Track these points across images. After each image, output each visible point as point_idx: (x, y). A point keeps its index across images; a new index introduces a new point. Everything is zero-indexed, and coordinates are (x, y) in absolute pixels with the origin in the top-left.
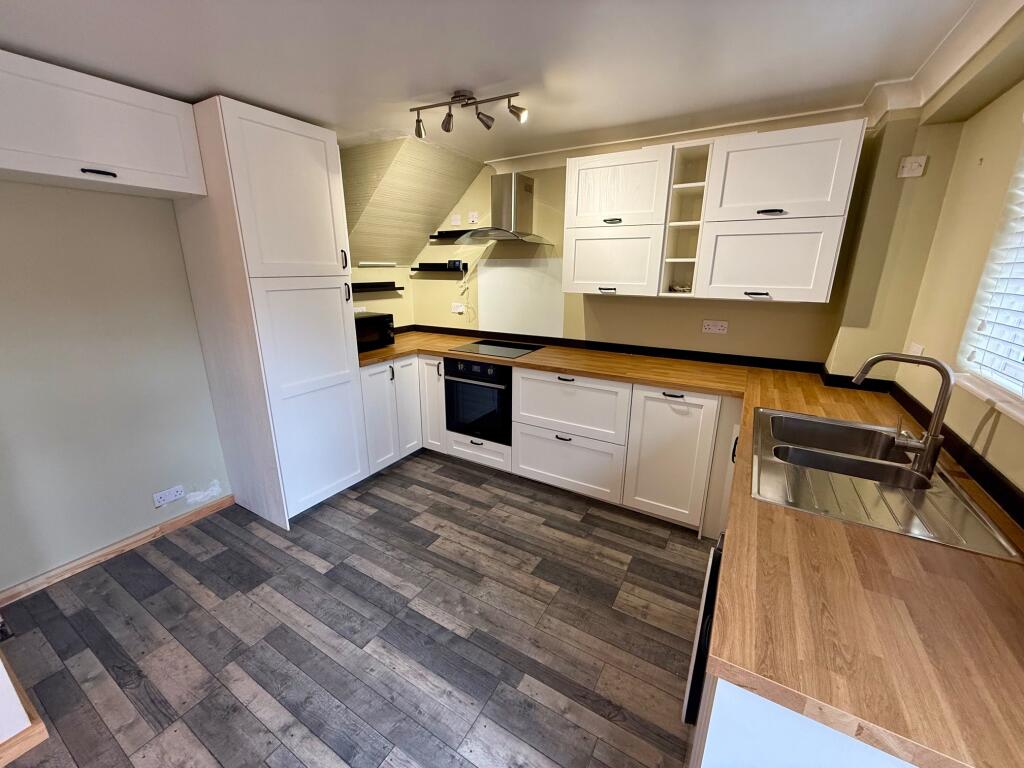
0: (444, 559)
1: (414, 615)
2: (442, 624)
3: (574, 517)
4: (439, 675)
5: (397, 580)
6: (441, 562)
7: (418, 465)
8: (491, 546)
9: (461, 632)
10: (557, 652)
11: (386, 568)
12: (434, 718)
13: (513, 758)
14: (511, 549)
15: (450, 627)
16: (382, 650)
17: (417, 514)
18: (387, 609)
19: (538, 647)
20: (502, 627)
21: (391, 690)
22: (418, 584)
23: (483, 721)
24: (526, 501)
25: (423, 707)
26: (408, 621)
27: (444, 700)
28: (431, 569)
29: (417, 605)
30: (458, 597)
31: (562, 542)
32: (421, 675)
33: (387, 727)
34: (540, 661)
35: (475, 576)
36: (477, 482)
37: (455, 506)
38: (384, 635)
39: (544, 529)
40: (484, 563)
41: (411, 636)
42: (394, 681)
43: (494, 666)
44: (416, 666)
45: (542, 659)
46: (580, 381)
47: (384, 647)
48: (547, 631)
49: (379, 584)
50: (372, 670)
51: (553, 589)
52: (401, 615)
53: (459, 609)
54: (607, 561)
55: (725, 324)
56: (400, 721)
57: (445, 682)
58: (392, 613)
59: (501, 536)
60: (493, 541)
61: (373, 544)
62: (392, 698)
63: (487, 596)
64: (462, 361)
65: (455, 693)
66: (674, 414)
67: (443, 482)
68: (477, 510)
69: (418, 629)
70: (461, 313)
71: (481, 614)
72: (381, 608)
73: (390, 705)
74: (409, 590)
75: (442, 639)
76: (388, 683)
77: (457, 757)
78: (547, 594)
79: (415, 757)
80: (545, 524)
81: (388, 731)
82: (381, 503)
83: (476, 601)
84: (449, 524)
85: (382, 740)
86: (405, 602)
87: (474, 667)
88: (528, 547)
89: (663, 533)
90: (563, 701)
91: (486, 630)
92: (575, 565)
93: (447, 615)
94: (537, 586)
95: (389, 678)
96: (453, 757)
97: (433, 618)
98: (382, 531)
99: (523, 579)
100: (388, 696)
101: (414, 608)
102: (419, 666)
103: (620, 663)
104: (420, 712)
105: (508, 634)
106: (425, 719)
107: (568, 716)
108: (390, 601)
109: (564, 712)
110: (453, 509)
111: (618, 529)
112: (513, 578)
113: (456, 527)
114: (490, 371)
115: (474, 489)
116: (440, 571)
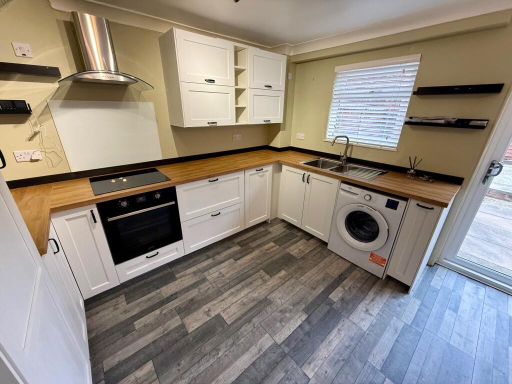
0: (244, 315)
1: (287, 342)
2: (297, 326)
3: (237, 248)
4: (329, 333)
5: (254, 350)
6: (246, 317)
7: (100, 314)
8: (243, 287)
9: (304, 317)
10: (318, 283)
11: (237, 357)
12: (352, 339)
13: (364, 311)
14: (249, 280)
15: (299, 322)
16: (312, 365)
17: (183, 326)
18: (280, 359)
19: (315, 288)
20: (303, 298)
21: (338, 361)
22: (262, 335)
23: (351, 318)
24: (210, 261)
25: (347, 344)
26: (292, 346)
27: (343, 333)
28: (251, 324)
29: (280, 338)
30: (279, 314)
31: (253, 259)
32: (329, 343)
33: (359, 365)
34: (322, 290)
35: (264, 303)
36: (170, 278)
37: (190, 297)
38: (301, 363)
39: (239, 262)
40: (255, 295)
41: (303, 345)
42: (333, 358)
43: (325, 308)
44: (324, 344)
45: (321, 289)
46: (221, 179)
47: (310, 363)
48: (307, 283)
49: (254, 364)
50: (326, 372)
51: (283, 273)
52: (286, 350)
53: (288, 315)
54: (272, 250)
55: (240, 135)
56: (355, 357)
57: (333, 331)
58: (284, 356)
59: (236, 281)
60: (239, 286)
61: (202, 369)
62: (343, 360)
63: (281, 299)
64: (123, 199)
65: (339, 327)
66: (260, 178)
67: (149, 300)
68: (203, 287)
69: (299, 340)
70: (32, 161)
71: (293, 305)
72: (277, 363)
73: (347, 361)
74: (266, 342)
75: (307, 328)
76: (334, 362)
77: (367, 332)
78: (286, 276)
79: (370, 352)
80: (236, 260)
81: (361, 364)
82: (142, 356)
83: (285, 306)
84: (209, 305)
85: (366, 367)
86: (276, 345)
87: (325, 316)
88: (251, 272)
89: (262, 229)
90: (340, 288)
91: (304, 306)
92: (271, 260)
93: (292, 322)
94: (280, 278)
95: (331, 361)
96: (368, 334)
97: (292, 330)
98: (187, 359)
99: (273, 281)
100: (342, 363)
101: (282, 341)
102: (324, 343)
103: (324, 267)
104: (350, 346)
105: (307, 298)
106: (353, 344)
107: (346, 289)
108: (273, 357)
109: (344, 289)
110: (192, 300)
111: (254, 239)
112: (271, 285)
113: (215, 302)
114: (158, 196)
115: (177, 282)
116: (254, 320)
